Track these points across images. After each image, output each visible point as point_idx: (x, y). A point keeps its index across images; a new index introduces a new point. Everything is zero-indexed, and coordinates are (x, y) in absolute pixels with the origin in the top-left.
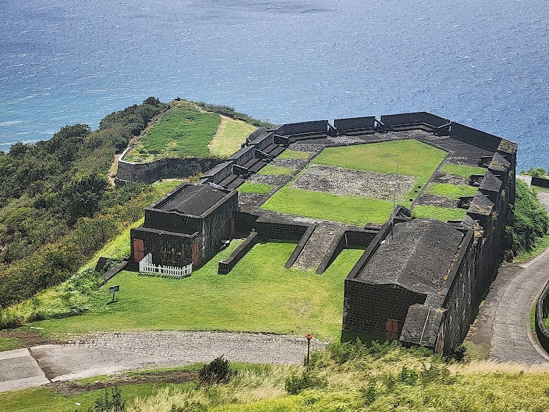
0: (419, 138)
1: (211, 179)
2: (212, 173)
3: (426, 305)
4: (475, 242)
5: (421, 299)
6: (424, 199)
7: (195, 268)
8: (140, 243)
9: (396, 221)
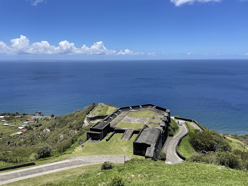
0: (149, 109)
1: (104, 120)
2: (105, 119)
3: (151, 147)
4: (162, 132)
5: (150, 146)
6: (150, 123)
7: (101, 140)
8: (89, 135)
9: (144, 128)
